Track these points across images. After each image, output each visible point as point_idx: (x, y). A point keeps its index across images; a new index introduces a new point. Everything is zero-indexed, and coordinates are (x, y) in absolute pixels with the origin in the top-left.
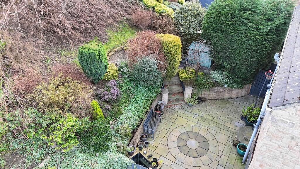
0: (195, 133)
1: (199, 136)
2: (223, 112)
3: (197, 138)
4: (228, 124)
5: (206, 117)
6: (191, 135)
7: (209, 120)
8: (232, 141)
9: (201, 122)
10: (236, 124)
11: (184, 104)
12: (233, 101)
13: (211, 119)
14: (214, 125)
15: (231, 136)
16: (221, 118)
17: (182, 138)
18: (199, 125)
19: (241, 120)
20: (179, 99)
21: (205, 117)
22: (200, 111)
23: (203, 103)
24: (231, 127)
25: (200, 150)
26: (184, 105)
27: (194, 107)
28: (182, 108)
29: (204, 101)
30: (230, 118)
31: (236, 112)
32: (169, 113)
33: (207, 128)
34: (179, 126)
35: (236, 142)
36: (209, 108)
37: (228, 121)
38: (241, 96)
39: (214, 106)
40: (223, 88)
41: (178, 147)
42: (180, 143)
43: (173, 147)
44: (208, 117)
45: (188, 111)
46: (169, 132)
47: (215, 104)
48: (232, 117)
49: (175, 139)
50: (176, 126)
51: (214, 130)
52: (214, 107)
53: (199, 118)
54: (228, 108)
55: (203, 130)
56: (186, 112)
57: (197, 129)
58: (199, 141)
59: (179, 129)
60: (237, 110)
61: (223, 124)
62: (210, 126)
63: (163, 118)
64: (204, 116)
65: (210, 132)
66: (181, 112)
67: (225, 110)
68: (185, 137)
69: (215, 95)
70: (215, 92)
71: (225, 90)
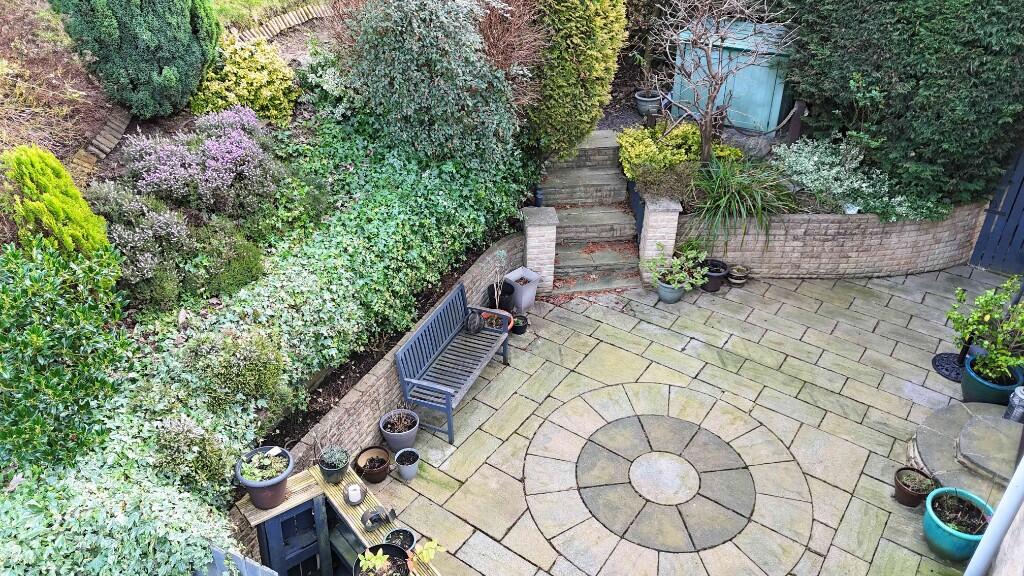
0: (680, 424)
1: (701, 438)
2: (837, 333)
3: (693, 449)
4: (864, 388)
5: (745, 354)
6: (656, 433)
7: (762, 368)
8: (890, 478)
9: (719, 372)
10: (908, 389)
11: (640, 290)
12: (890, 288)
13: (772, 360)
14: (787, 390)
15: (880, 450)
16: (827, 360)
17: (611, 445)
18: (704, 388)
19: (933, 374)
20: (612, 270)
21: (740, 352)
22: (718, 325)
23: (735, 291)
24: (884, 405)
25: (700, 511)
26: (639, 295)
27: (685, 306)
28: (626, 308)
29: (737, 278)
30: (876, 364)
31: (903, 336)
32: (555, 328)
33: (747, 405)
34: (602, 385)
35: (912, 481)
36: (761, 313)
37: (863, 378)
38: (929, 266)
39: (790, 306)
40: (838, 217)
41: (579, 489)
42: (595, 472)
43: (551, 487)
44: (756, 353)
45: (654, 321)
46: (544, 411)
47: (797, 299)
48: (886, 360)
49: (572, 448)
50: (584, 384)
51: (784, 414)
52: (787, 308)
53: (711, 356)
54: (863, 317)
55: (725, 412)
56: (644, 325)
57: (696, 405)
58: (701, 467)
59: (596, 400)
60: (910, 327)
61: (837, 387)
62: (766, 392)
63: (523, 346)
64: (737, 345)
65: (761, 424)
66: (617, 325)
67: (845, 324)
68: (622, 440)
69: (796, 255)
70: (795, 238)
71: (849, 231)
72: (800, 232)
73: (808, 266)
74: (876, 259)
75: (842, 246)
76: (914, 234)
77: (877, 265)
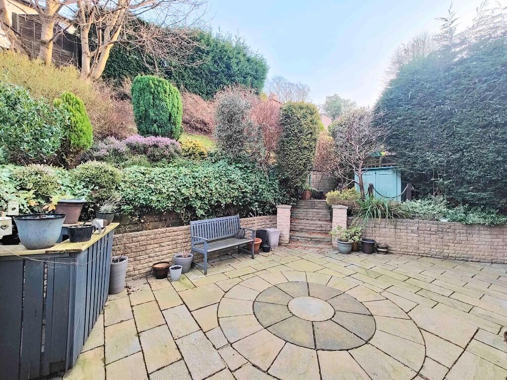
0: (332, 289)
1: (343, 297)
2: (445, 275)
4: (468, 298)
5: (382, 273)
6: (315, 290)
7: (392, 279)
9: (363, 276)
13: (400, 277)
17: (286, 290)
18: (353, 280)
20: (319, 241)
21: (379, 272)
22: (368, 263)
23: (381, 255)
25: (328, 328)
28: (321, 253)
33: (379, 290)
34: (294, 270)
36: (395, 262)
39: (414, 263)
40: (436, 222)
41: (255, 302)
42: (269, 297)
45: (334, 257)
46: (259, 273)
47: (418, 261)
50: (285, 269)
52: (412, 263)
53: (361, 271)
55: (363, 290)
62: (393, 288)
63: (265, 255)
66: (314, 256)
68: (293, 289)
69: (415, 241)
70: (412, 231)
71: (445, 230)
72: (415, 228)
73: (423, 248)
74: (467, 249)
75: (442, 238)
76: (489, 236)
77: (469, 253)
